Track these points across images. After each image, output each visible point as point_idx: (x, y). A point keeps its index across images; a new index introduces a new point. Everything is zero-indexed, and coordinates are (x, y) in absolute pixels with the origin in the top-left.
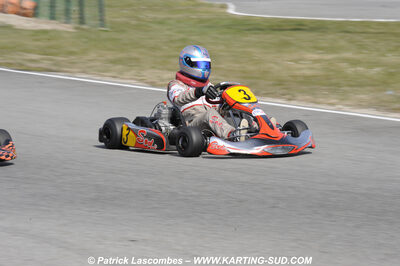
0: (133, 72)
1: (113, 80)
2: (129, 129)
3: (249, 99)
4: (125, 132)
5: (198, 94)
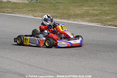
0: (33, 13)
1: (26, 15)
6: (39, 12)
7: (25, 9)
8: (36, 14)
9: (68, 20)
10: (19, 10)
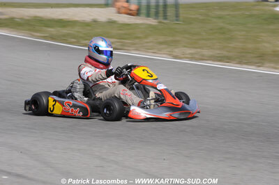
2: (55, 101)
3: (152, 76)
4: (51, 103)
5: (109, 74)
6: (185, 46)
7: (150, 39)
8: (177, 51)
9: (259, 66)
10: (137, 41)
